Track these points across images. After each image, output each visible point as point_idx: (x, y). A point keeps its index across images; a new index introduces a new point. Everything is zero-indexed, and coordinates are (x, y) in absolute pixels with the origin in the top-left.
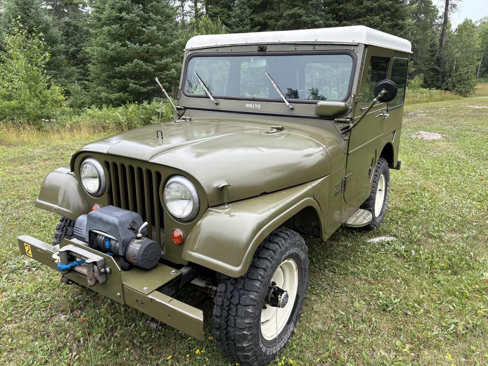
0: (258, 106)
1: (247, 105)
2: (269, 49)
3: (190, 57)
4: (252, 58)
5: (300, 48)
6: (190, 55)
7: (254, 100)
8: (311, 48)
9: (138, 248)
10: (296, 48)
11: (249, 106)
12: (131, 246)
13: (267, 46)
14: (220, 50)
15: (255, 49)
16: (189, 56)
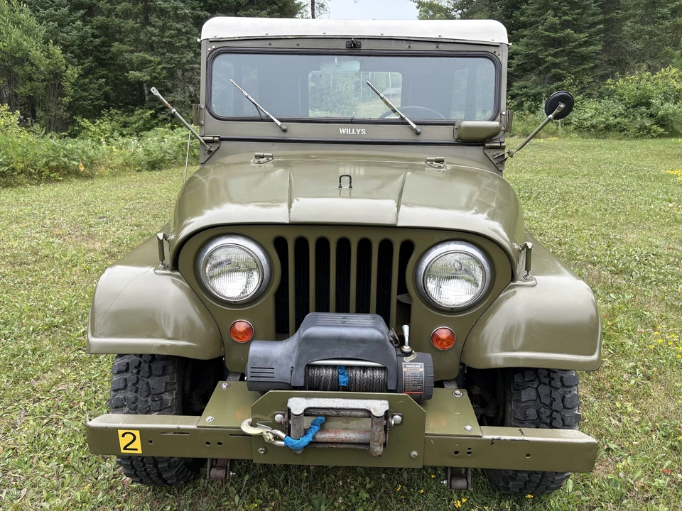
0: (361, 132)
1: (342, 131)
2: (365, 46)
3: (214, 55)
4: (336, 58)
5: (415, 47)
6: (215, 49)
7: (352, 122)
8: (432, 47)
9: (422, 370)
10: (409, 47)
11: (346, 131)
12: (404, 369)
13: (362, 41)
14: (275, 44)
15: (342, 45)
16: (211, 52)
